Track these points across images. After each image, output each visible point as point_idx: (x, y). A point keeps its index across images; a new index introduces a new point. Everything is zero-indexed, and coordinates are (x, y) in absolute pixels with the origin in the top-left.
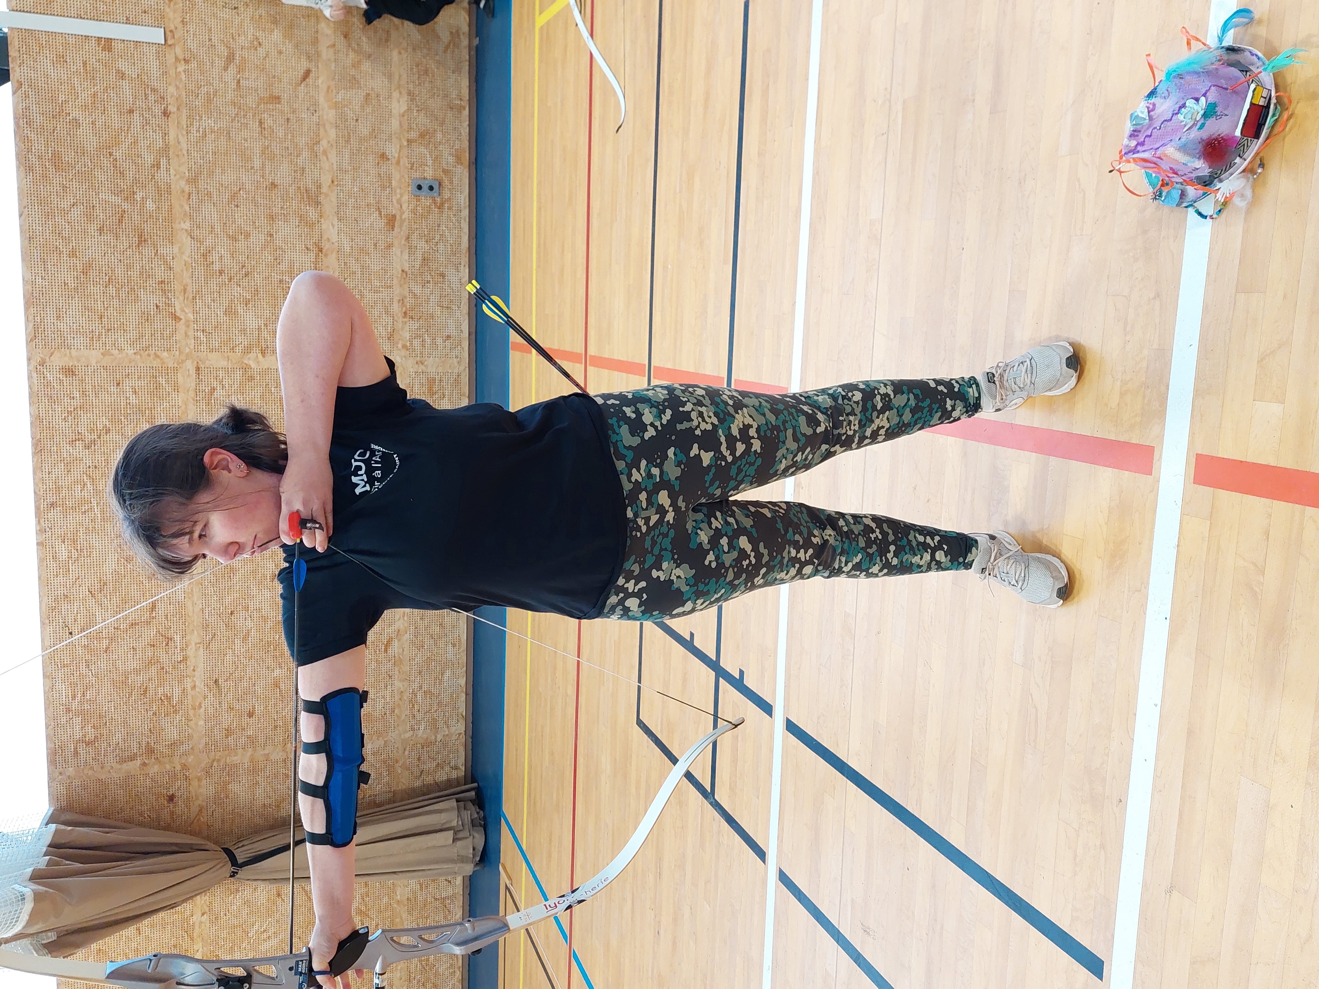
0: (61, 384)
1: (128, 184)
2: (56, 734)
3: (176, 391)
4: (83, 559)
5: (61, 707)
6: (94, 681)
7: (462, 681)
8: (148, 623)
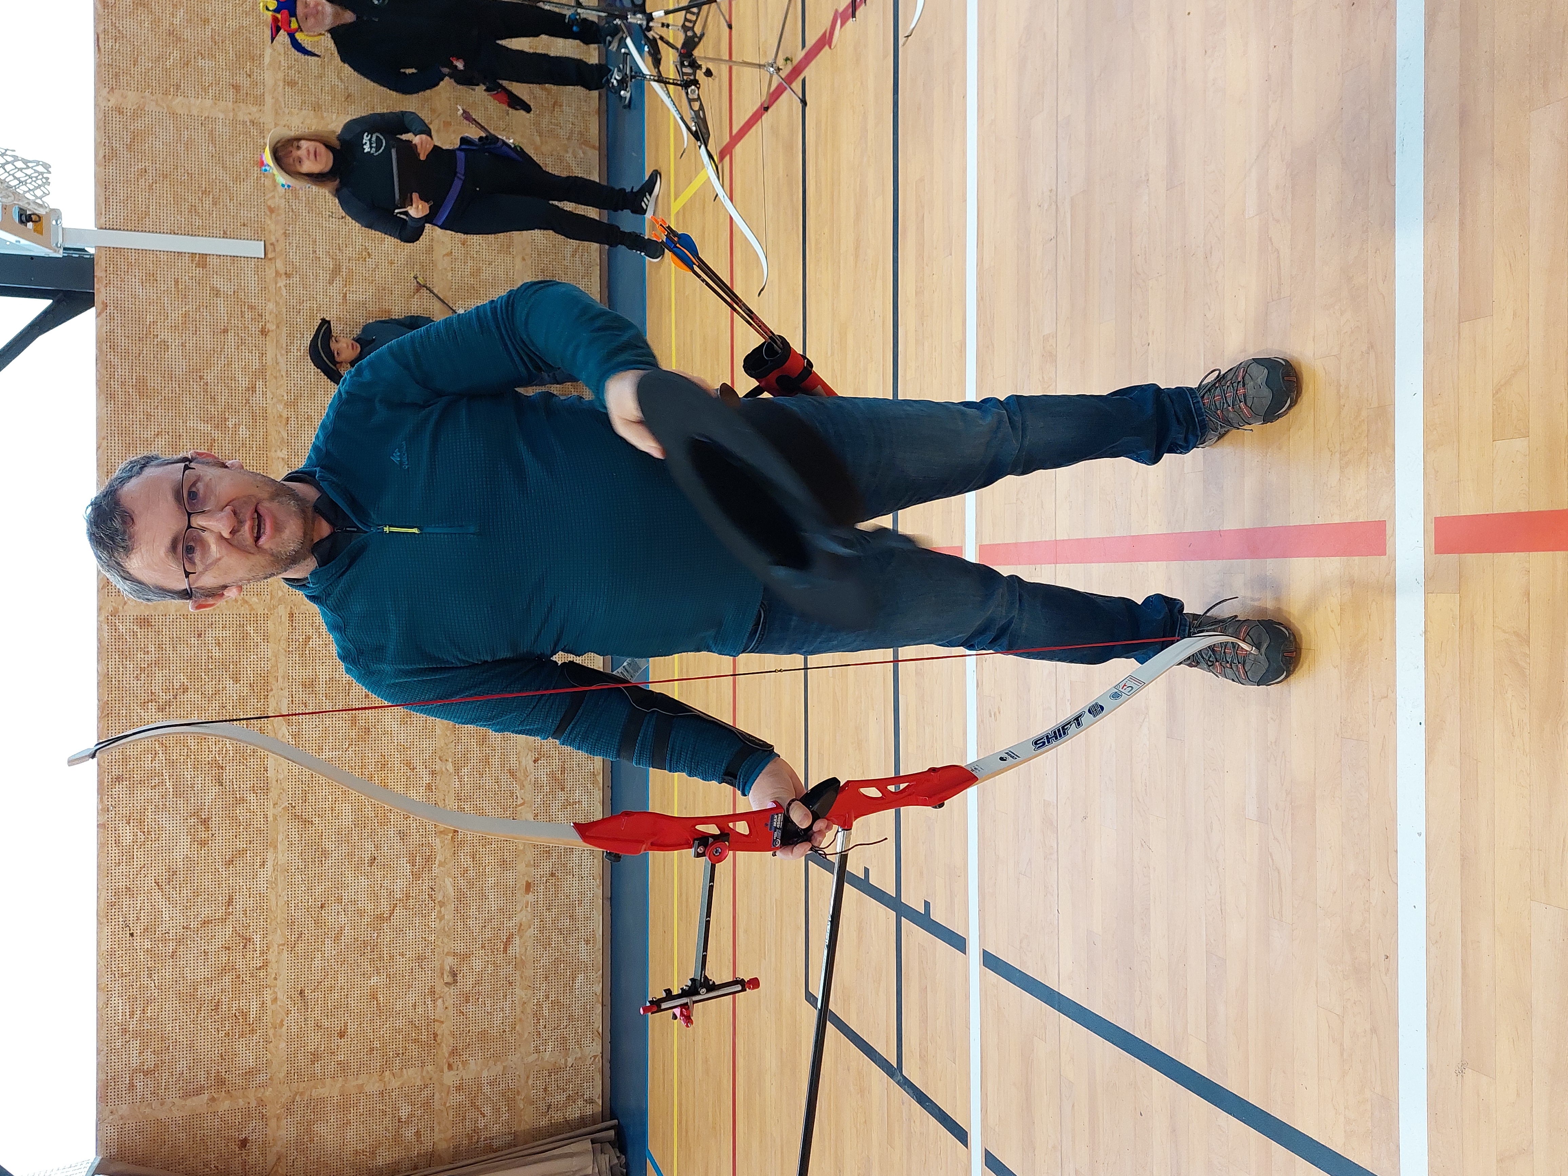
0: (135, 637)
1: (220, 410)
2: (109, 1061)
3: (266, 641)
4: (150, 843)
5: (117, 1028)
6: (156, 994)
7: (598, 989)
8: (224, 920)
